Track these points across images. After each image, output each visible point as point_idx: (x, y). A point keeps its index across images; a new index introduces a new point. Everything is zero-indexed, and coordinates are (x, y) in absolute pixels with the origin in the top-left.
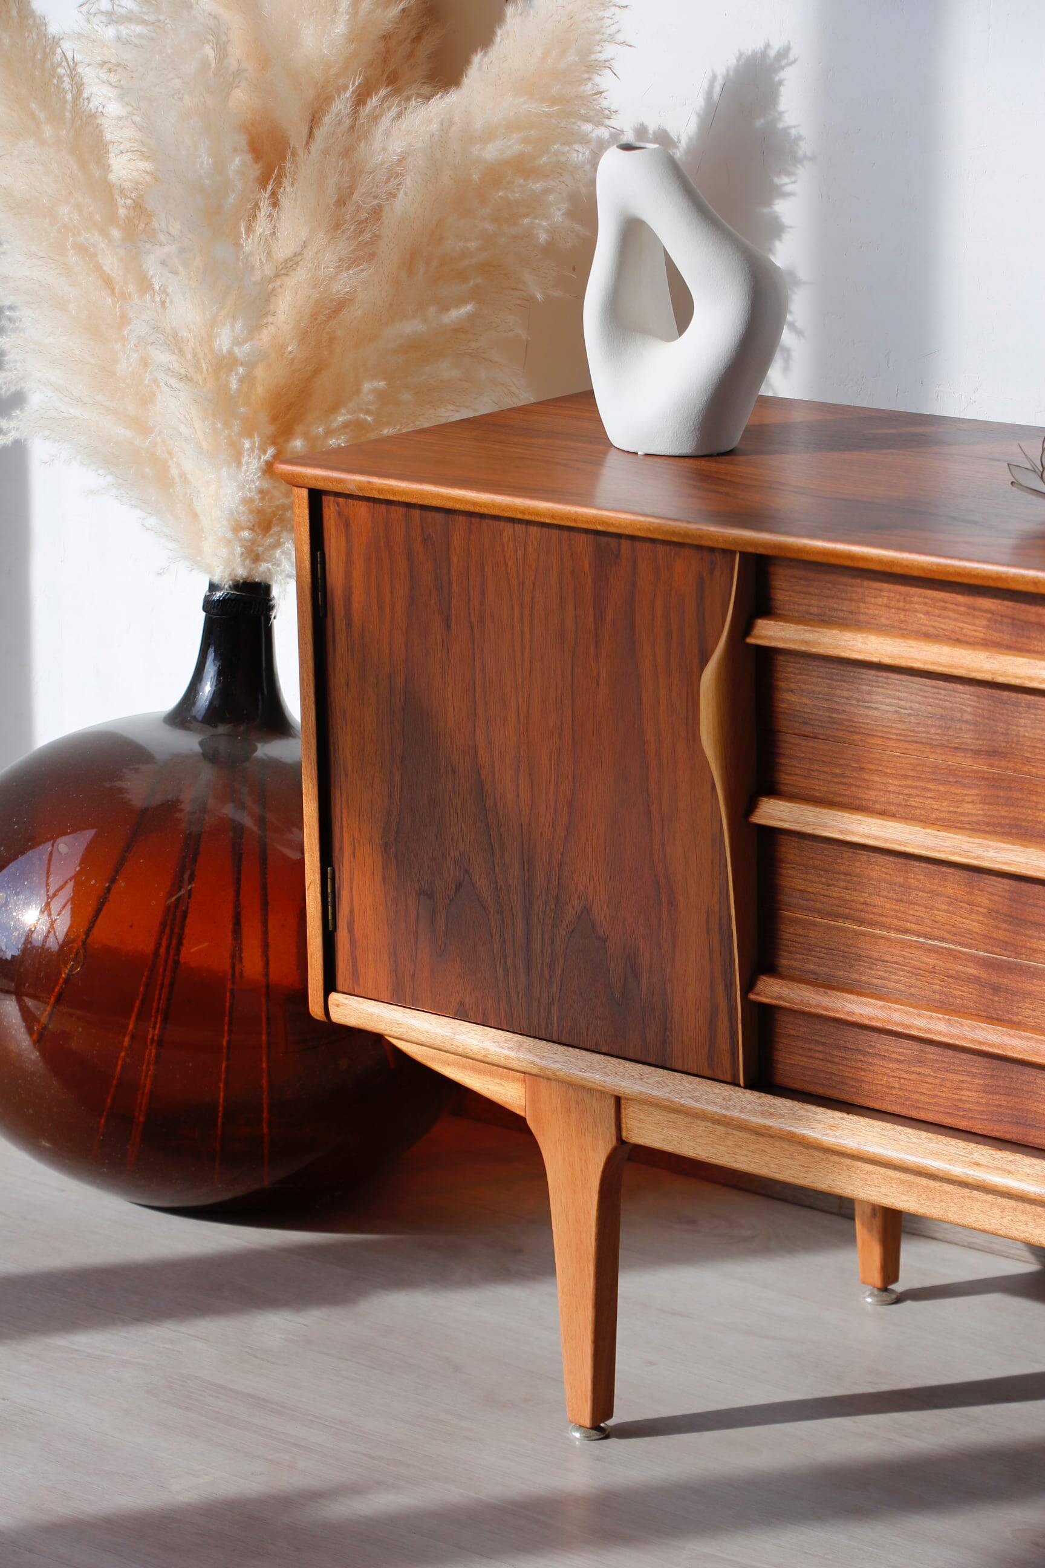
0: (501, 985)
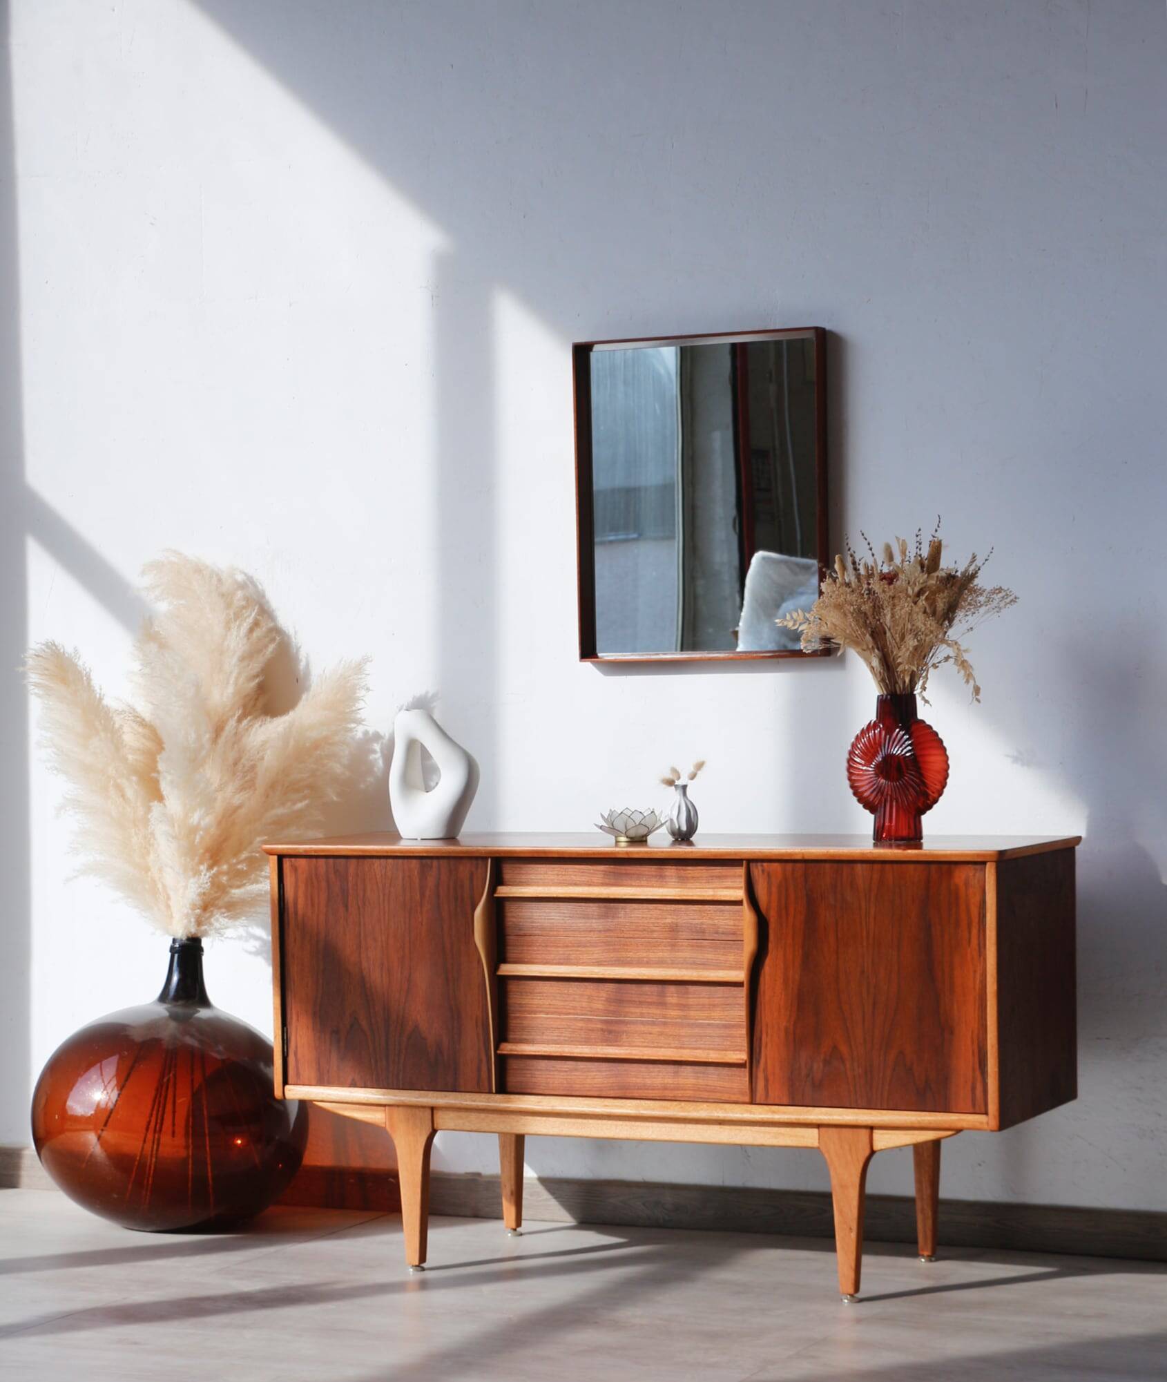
0: (373, 1068)
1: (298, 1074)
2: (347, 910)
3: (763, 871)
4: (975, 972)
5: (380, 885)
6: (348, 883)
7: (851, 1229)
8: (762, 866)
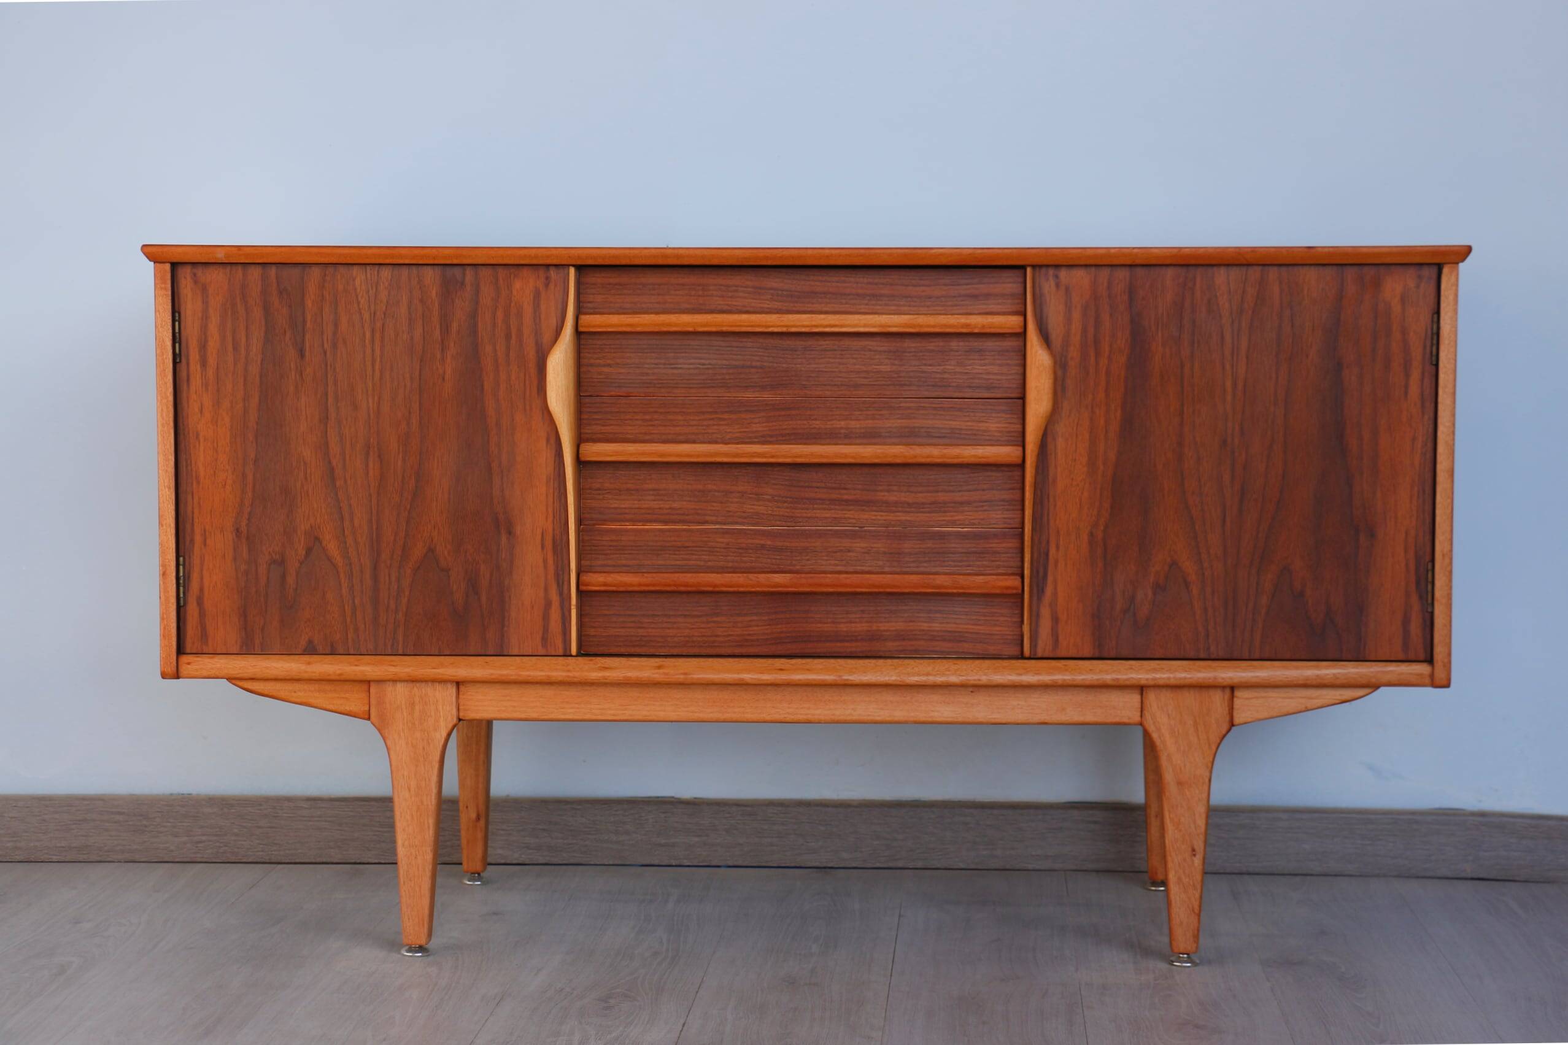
0: (348, 620)
1: (204, 636)
2: (302, 355)
3: (1058, 285)
4: (1414, 439)
5: (366, 316)
6: (304, 313)
7: (1194, 850)
8: (1057, 277)
